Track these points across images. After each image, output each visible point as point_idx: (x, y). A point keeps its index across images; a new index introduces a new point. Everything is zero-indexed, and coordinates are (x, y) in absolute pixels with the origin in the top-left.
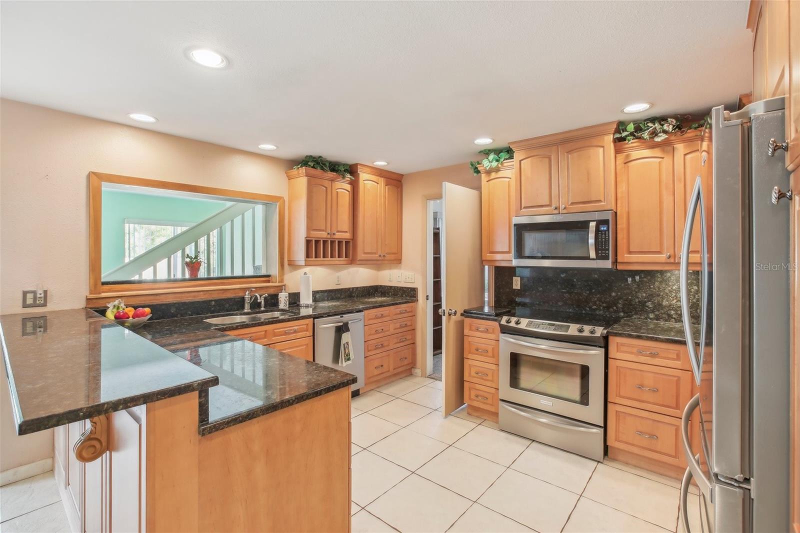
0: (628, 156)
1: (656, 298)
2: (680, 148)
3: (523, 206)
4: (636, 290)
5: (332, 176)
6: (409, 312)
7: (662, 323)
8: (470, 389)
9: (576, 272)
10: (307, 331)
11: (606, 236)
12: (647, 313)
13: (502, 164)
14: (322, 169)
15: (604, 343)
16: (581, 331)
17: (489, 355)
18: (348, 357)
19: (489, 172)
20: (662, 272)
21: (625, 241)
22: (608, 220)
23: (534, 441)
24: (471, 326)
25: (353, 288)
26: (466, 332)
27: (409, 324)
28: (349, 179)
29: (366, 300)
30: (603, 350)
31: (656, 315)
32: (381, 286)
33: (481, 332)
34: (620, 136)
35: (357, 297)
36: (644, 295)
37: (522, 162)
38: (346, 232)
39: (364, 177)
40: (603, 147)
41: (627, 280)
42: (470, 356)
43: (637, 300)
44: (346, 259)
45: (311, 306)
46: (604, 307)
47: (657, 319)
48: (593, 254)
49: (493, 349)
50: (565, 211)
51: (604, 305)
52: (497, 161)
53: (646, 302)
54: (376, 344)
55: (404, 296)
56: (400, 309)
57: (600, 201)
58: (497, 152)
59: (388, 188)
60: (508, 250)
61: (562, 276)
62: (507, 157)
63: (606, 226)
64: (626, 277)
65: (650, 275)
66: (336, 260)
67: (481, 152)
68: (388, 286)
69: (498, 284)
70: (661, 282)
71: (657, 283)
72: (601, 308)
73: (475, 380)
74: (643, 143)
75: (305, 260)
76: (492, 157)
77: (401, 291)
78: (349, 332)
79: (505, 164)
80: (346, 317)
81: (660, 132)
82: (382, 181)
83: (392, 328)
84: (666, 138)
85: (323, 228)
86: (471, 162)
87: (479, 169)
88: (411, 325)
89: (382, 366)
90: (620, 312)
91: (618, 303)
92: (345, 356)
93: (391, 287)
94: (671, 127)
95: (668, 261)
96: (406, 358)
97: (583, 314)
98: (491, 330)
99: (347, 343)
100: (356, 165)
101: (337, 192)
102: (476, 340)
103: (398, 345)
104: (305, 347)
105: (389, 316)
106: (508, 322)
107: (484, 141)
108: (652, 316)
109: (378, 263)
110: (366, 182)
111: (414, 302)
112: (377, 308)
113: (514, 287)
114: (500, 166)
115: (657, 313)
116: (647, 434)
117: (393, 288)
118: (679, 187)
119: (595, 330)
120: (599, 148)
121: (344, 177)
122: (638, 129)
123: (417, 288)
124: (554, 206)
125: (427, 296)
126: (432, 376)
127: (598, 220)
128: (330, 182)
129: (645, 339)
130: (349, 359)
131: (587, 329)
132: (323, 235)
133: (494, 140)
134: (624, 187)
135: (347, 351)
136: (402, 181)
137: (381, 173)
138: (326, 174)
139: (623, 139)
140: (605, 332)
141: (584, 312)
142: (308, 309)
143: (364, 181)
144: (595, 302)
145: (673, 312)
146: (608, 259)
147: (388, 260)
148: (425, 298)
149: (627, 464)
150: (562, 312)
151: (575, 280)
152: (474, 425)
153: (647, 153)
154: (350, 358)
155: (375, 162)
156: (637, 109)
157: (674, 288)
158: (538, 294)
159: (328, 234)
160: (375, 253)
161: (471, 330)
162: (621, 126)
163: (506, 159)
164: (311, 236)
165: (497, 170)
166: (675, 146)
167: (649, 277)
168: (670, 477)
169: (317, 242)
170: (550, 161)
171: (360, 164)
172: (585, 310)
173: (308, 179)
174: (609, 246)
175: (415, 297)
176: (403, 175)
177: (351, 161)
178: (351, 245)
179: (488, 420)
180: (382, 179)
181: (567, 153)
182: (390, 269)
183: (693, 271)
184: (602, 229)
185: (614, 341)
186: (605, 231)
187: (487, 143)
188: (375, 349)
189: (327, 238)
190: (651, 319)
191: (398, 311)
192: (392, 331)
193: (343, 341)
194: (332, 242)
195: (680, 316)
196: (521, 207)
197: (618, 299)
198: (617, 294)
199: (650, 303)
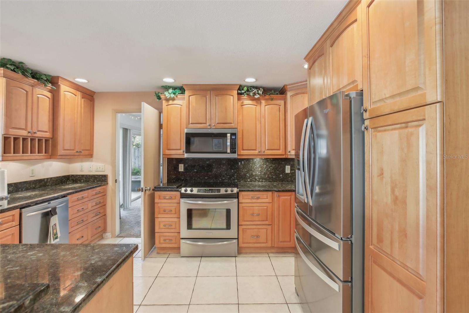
0: (243, 102)
1: (251, 172)
2: (263, 102)
3: (190, 123)
4: (243, 168)
5: (33, 82)
6: (102, 193)
7: (253, 183)
8: (160, 237)
9: (214, 160)
10: (13, 221)
11: (234, 142)
12: (247, 179)
13: (177, 96)
14: (23, 74)
15: (237, 196)
16: (226, 191)
17: (173, 213)
18: (56, 236)
19: (167, 100)
20: (252, 159)
21: (241, 144)
22: (236, 133)
23: (202, 257)
24: (160, 196)
25: (47, 179)
26: (156, 200)
27: (102, 201)
28: (50, 88)
29: (63, 187)
30: (237, 199)
31: (250, 180)
32: (72, 175)
33: (167, 199)
34: (241, 92)
35: (51, 186)
36: (246, 170)
37: (190, 97)
38: (46, 132)
39: (65, 89)
40: (233, 96)
41: (238, 164)
42: (159, 216)
43: (243, 173)
44: (46, 154)
45: (6, 198)
46: (228, 178)
47: (251, 182)
48: (229, 151)
49: (175, 208)
50: (214, 127)
51: (228, 177)
52: (174, 94)
53: (246, 174)
54: (78, 221)
55: (96, 181)
56: (96, 191)
57: (231, 123)
58: (175, 88)
59: (84, 100)
60: (180, 148)
61: (207, 162)
62: (180, 92)
63: (235, 136)
64: (238, 162)
65: (248, 160)
66: (36, 155)
67: (162, 86)
68: (80, 175)
69: (169, 169)
70: (252, 164)
71: (251, 164)
72: (227, 178)
73: (163, 231)
74: (249, 97)
75: (2, 156)
76: (171, 91)
77: (93, 178)
78: (57, 215)
79: (178, 97)
80: (53, 203)
81: (257, 94)
82: (79, 94)
83: (90, 205)
84: (259, 97)
85: (24, 127)
86: (155, 92)
87: (161, 97)
88: (103, 202)
89: (83, 237)
90: (235, 180)
91: (235, 175)
92: (53, 236)
93: (83, 176)
94: (261, 92)
95: (259, 154)
96: (100, 227)
97: (218, 182)
98: (173, 197)
99: (55, 225)
100: (58, 78)
101: (38, 97)
102: (164, 205)
103: (95, 218)
104: (10, 237)
105: (88, 197)
106: (186, 191)
107: (169, 80)
108: (249, 180)
109: (69, 158)
110: (66, 93)
111: (105, 185)
112: (78, 192)
113: (180, 170)
114: (175, 97)
115: (251, 178)
116: (255, 236)
117: (85, 176)
118: (263, 120)
119: (233, 190)
120: (231, 96)
121: (45, 85)
122: (248, 90)
123: (107, 175)
124: (208, 124)
125: (116, 180)
126: (120, 236)
127: (231, 133)
128: (31, 88)
129: (255, 191)
130: (56, 238)
131: (229, 189)
132: (24, 133)
133: (175, 81)
134: (241, 118)
135: (55, 231)
136: (94, 97)
137: (78, 87)
138: (27, 79)
139: (241, 94)
140: (238, 190)
141: (218, 181)
142: (3, 201)
143: (64, 91)
144: (224, 175)
145: (257, 178)
146: (236, 153)
147: (82, 155)
148: (115, 181)
149: (246, 253)
150: (207, 182)
151: (214, 165)
152: (165, 259)
153: (250, 102)
154: (57, 236)
155: (75, 79)
156: (250, 81)
157: (257, 166)
158: (194, 173)
159: (29, 132)
160: (73, 150)
161: (160, 198)
162: (240, 88)
163: (180, 94)
164: (10, 133)
165: (173, 99)
166: (261, 101)
167: (248, 162)
168: (263, 253)
169: (15, 139)
170: (206, 99)
171: (61, 77)
172: (219, 180)
173: (6, 79)
174: (236, 146)
175: (106, 181)
176: (95, 92)
177: (54, 73)
178: (50, 142)
179: (171, 253)
180: (79, 92)
181: (216, 96)
182: (82, 161)
183: (264, 158)
184: (233, 137)
185: (242, 194)
186: (234, 139)
187: (171, 82)
188: (77, 225)
189: (27, 136)
190: (248, 182)
191: (94, 193)
192: (90, 208)
193: (52, 223)
194: (32, 140)
195: (260, 179)
196: (189, 123)
197: (235, 173)
198: (234, 171)
199: (248, 174)
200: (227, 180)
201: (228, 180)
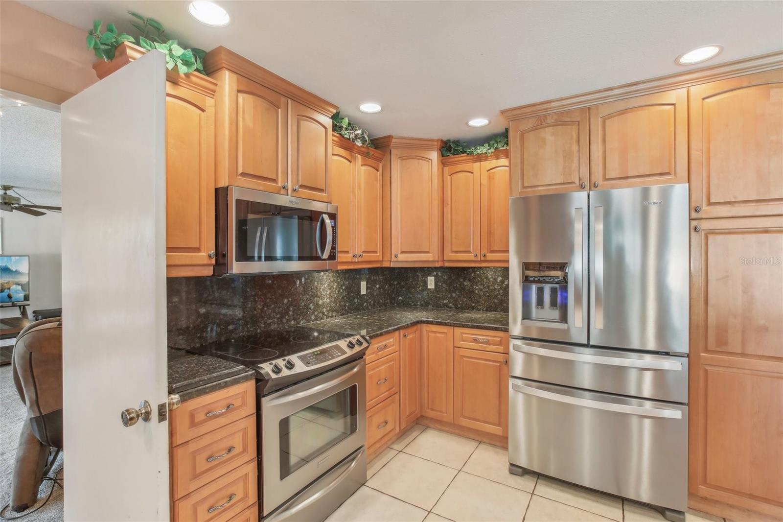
1: (315, 299)
2: (359, 157)
3: (239, 173)
4: (303, 293)
12: (310, 315)
16: (351, 346)
17: (236, 453)
22: (336, 215)
24: (192, 417)
31: (315, 316)
33: (217, 417)
36: (308, 297)
37: (240, 95)
40: (326, 128)
41: (296, 284)
43: (303, 304)
50: (294, 194)
51: (278, 316)
53: (309, 304)
57: (323, 191)
60: (198, 247)
63: (334, 221)
64: (295, 279)
70: (318, 282)
71: (315, 284)
79: (194, 79)
81: (358, 138)
90: (291, 320)
91: (289, 310)
106: (276, 371)
108: (313, 317)
115: (316, 313)
120: (323, 128)
124: (281, 184)
127: (330, 213)
129: (384, 334)
144: (270, 315)
145: (325, 310)
146: (335, 259)
153: (342, 152)
157: (325, 286)
166: (356, 155)
167: (311, 278)
170: (278, 116)
172: (260, 327)
174: (336, 244)
181: (297, 116)
186: (333, 226)
195: (328, 311)
196: (237, 174)
197: (290, 306)
198: (289, 301)
199: (312, 304)
200: (276, 325)
201: (278, 324)
